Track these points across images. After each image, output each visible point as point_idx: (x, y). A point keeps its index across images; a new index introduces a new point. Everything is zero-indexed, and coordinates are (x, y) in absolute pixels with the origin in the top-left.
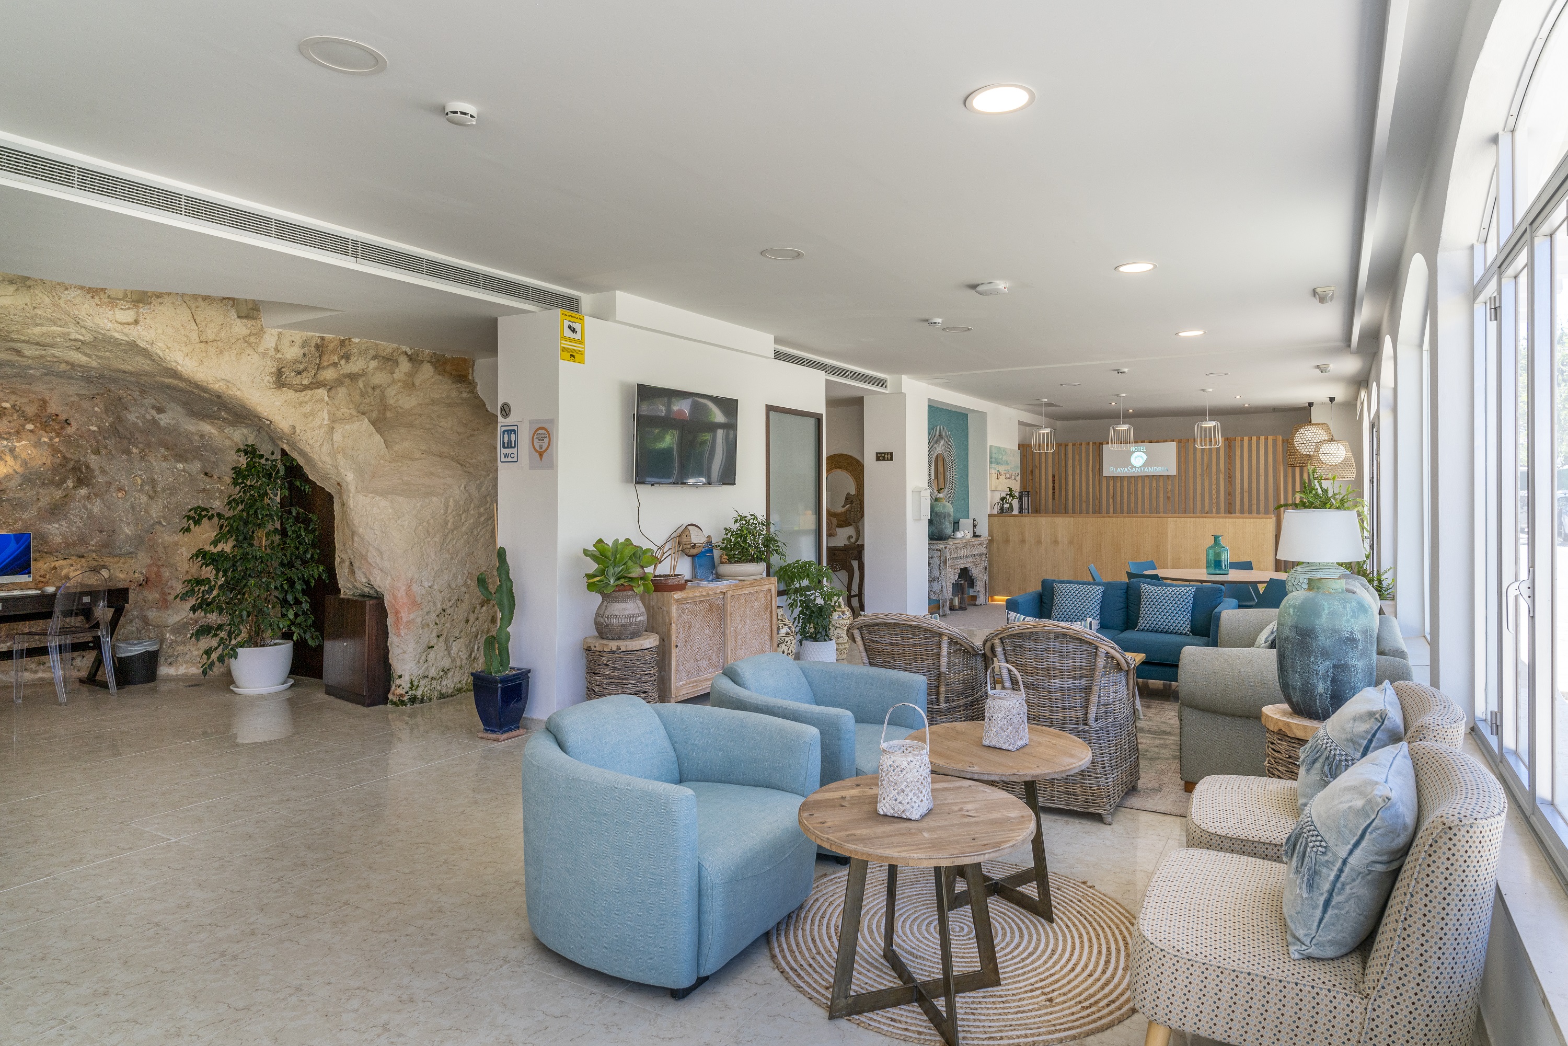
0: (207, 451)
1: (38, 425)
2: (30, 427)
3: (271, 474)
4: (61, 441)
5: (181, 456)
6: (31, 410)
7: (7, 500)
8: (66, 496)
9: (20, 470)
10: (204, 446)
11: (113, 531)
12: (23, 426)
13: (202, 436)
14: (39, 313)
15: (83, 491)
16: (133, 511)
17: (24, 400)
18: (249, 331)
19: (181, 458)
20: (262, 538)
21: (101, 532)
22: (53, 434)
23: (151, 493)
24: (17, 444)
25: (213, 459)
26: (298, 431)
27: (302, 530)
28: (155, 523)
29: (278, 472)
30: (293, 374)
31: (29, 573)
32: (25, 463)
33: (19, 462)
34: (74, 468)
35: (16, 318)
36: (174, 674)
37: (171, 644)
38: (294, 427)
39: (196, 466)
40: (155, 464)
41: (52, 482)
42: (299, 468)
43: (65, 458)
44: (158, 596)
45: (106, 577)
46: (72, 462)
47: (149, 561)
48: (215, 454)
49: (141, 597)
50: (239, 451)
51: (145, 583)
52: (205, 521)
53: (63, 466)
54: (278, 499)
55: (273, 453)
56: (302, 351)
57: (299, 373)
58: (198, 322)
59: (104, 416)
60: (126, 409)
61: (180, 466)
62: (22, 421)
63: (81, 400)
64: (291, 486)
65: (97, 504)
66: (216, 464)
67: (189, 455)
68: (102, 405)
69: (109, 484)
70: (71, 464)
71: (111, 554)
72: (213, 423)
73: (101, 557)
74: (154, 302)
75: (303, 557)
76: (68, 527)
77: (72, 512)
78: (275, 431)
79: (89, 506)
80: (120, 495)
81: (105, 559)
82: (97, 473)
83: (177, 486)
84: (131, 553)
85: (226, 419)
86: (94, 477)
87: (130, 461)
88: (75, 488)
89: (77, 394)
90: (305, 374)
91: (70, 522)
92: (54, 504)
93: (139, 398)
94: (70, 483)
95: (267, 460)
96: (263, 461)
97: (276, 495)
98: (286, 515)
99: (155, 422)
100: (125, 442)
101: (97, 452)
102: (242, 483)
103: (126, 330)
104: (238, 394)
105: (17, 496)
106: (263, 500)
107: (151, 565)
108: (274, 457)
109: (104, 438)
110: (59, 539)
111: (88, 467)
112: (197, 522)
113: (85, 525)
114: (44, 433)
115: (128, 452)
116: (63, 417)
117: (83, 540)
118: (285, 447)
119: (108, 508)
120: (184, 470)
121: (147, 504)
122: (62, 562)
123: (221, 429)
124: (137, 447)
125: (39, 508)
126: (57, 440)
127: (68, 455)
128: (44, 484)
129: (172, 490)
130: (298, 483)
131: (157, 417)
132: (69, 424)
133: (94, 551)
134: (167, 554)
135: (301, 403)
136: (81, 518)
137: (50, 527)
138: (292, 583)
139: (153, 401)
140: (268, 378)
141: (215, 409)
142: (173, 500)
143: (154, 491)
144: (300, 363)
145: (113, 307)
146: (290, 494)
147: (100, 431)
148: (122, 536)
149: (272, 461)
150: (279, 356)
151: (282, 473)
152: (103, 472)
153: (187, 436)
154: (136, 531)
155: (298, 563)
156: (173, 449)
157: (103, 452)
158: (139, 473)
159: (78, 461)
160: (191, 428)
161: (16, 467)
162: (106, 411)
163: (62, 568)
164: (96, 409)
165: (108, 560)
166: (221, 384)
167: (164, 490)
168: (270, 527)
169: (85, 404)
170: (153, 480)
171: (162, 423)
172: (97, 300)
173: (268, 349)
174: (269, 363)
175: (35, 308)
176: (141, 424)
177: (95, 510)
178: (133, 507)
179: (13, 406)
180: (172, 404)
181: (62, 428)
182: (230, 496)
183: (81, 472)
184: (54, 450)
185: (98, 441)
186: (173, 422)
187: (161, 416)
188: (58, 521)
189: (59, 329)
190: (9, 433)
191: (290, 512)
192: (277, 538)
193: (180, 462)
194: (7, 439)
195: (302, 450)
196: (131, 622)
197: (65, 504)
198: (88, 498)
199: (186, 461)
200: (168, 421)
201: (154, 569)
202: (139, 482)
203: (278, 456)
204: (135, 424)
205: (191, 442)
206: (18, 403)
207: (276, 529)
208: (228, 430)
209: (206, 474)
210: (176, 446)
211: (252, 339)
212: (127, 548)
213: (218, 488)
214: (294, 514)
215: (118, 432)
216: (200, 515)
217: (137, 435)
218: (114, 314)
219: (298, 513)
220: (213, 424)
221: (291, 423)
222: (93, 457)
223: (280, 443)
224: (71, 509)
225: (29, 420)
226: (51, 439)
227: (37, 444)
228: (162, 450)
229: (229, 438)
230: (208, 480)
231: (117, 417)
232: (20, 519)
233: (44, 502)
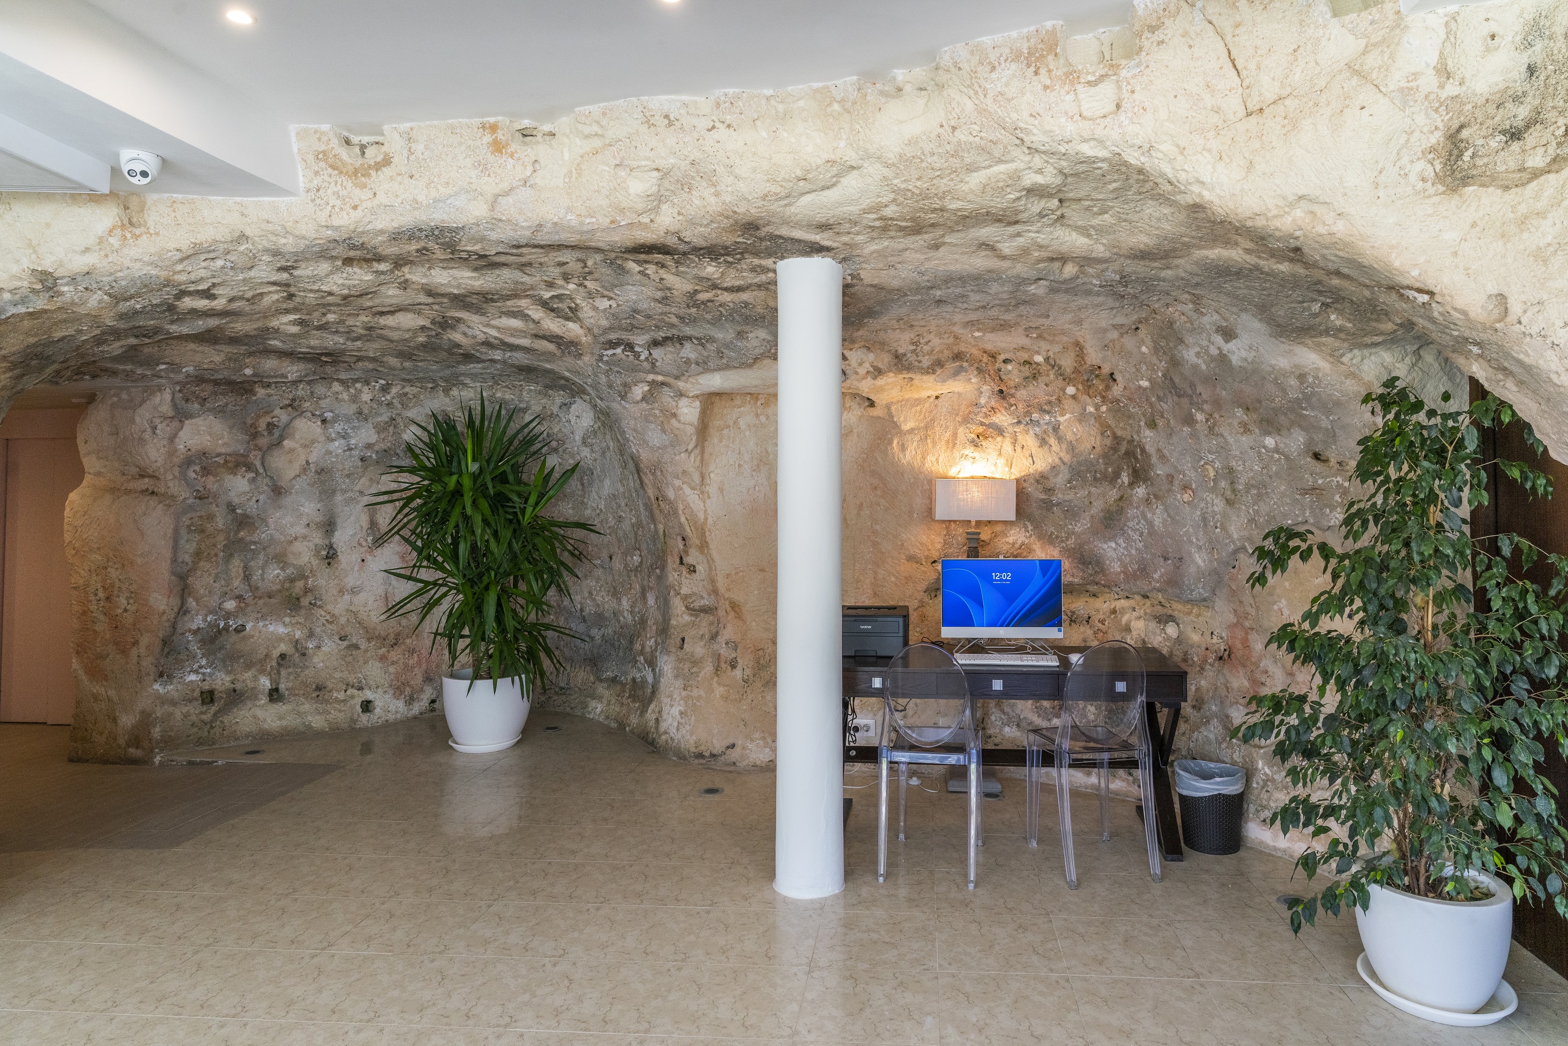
0: (1313, 409)
1: (1080, 387)
2: (1071, 390)
3: (1443, 449)
4: (1109, 410)
5: (1269, 422)
6: (1068, 362)
7: (1058, 504)
8: (1121, 498)
9: (1067, 458)
10: (1307, 398)
11: (1181, 559)
12: (1063, 390)
13: (1302, 377)
14: (963, 138)
15: (1141, 491)
16: (1205, 525)
17: (1057, 348)
18: (1363, 42)
19: (1269, 425)
20: (1424, 608)
21: (1166, 559)
22: (1098, 400)
23: (1228, 493)
24: (1061, 419)
25: (1325, 423)
26: (1515, 308)
27: (1530, 599)
28: (1236, 551)
29: (1460, 445)
30: (1496, 142)
31: (1059, 624)
32: (1072, 448)
33: (1064, 446)
34: (1127, 453)
35: (938, 162)
36: (1271, 843)
37: (1265, 782)
38: (1502, 298)
39: (1296, 441)
40: (1231, 440)
41: (1105, 477)
42: (1521, 427)
43: (1115, 437)
44: (1246, 683)
45: (1175, 635)
46: (1125, 443)
47: (1232, 619)
48: (1327, 411)
49: (1222, 680)
50: (1367, 399)
51: (1225, 658)
52: (1294, 561)
53: (1114, 449)
54: (1465, 511)
55: (1446, 397)
56: (1524, 59)
57: (1515, 135)
58: (1238, 63)
59: (1154, 360)
60: (1181, 341)
61: (1270, 442)
62: (1060, 382)
63: (1122, 335)
64: (1497, 481)
65: (1158, 511)
66: (1331, 436)
67: (1283, 420)
68: (1148, 341)
69: (1170, 478)
70: (1123, 448)
71: (1179, 599)
72: (1318, 345)
73: (1168, 600)
74: (1146, 44)
75: (1534, 669)
76: (1125, 548)
77: (1130, 524)
78: (1446, 325)
79: (1149, 515)
80: (1186, 497)
81: (1176, 606)
82: (1154, 460)
83: (1267, 480)
84: (1205, 600)
85: (1340, 330)
86: (1151, 466)
87: (1194, 435)
88: (1131, 484)
89: (1114, 326)
90: (1531, 138)
91: (1128, 539)
92: (1108, 511)
93: (1194, 316)
94: (1125, 478)
95: (1432, 413)
96: (1421, 417)
97: (1458, 503)
98: (1483, 557)
99: (1223, 359)
100: (1185, 401)
101: (1152, 425)
102: (1379, 474)
103: (1099, 132)
104: (1340, 228)
105: (1067, 498)
106: (1425, 513)
107: (1235, 625)
108: (1452, 406)
109: (1159, 399)
110: (1116, 567)
111: (1143, 450)
112: (1279, 564)
113: (1146, 547)
114: (1088, 400)
115: (1189, 421)
116: (1106, 370)
117: (1144, 571)
118: (1479, 371)
119: (1173, 519)
120: (1277, 450)
121: (1225, 515)
122: (1123, 603)
123: (1335, 357)
124: (1202, 410)
125: (1092, 517)
126: (1104, 408)
127: (1119, 433)
128: (1095, 479)
129: (1260, 489)
130: (1515, 474)
131: (1227, 347)
132: (1115, 380)
133: (1159, 591)
134: (1258, 608)
135: (1523, 222)
136: (1141, 535)
137: (1105, 546)
138: (1501, 742)
139: (1216, 317)
140: (1421, 165)
141: (1316, 307)
142: (1264, 508)
143: (1234, 491)
144: (1517, 99)
145: (1072, 83)
146: (1495, 498)
147: (1152, 388)
148: (1192, 569)
149: (1445, 417)
150: (1452, 89)
151: (1472, 444)
152: (1162, 457)
153: (1276, 379)
154: (1211, 561)
155: (1520, 686)
156: (1255, 410)
157: (1161, 423)
158: (1211, 457)
159: (1131, 442)
160: (1283, 363)
161: (1062, 454)
162: (1156, 350)
163: (1123, 611)
164: (1144, 349)
165: (1178, 608)
166: (1298, 213)
167: (1248, 487)
168: (1443, 582)
169: (1129, 342)
170: (1231, 470)
171: (1235, 360)
172: (1044, 77)
173: (1416, 75)
174: (1421, 119)
175: (954, 128)
176: (1204, 367)
177: (1156, 523)
178: (1204, 519)
179: (1047, 359)
180: (1244, 316)
181: (1108, 388)
182: (1352, 504)
183: (1136, 459)
184: (1101, 425)
185: (1151, 405)
186: (1251, 356)
187: (1232, 345)
188: (1113, 538)
189: (1002, 168)
190: (1050, 402)
191: (1497, 551)
192: (1463, 611)
193: (1268, 433)
194: (1048, 412)
195: (1527, 368)
196: (1208, 722)
197: (1121, 511)
198: (1147, 501)
199: (1278, 431)
200: (1244, 354)
201: (1239, 634)
202: (1212, 474)
203: (1461, 402)
204: (1195, 367)
205: (1284, 391)
206: (1051, 354)
207: (1460, 588)
208: (1352, 358)
209: (1317, 456)
210: (1260, 402)
211: (1372, 60)
212: (1201, 591)
213: (1339, 486)
214: (1506, 550)
215: (1174, 386)
216: (1284, 547)
217: (1200, 389)
218: (1077, 100)
219: (1517, 550)
220: (1318, 348)
221: (1492, 289)
222: (1148, 432)
223: (1461, 361)
224: (1128, 520)
225: (1068, 380)
226: (1097, 408)
227: (1082, 417)
228: (1239, 412)
229: (1353, 375)
230: (1318, 467)
231: (1171, 360)
232: (1073, 533)
233: (1098, 507)
